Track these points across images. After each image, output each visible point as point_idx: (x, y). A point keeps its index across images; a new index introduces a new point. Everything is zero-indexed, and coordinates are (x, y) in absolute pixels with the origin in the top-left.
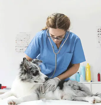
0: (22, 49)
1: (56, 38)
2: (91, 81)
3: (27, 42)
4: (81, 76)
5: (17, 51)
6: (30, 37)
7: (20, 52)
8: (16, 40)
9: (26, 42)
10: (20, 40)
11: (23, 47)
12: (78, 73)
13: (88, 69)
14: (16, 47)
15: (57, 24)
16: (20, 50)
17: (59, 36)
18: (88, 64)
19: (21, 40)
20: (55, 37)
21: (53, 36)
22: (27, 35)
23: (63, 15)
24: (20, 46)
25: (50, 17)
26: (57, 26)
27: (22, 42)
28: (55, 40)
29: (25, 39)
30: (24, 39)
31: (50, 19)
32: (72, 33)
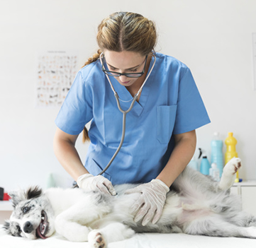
0: (56, 96)
1: (123, 74)
2: (240, 181)
3: (69, 76)
4: (213, 165)
5: (43, 101)
6: (75, 62)
7: (50, 102)
8: (39, 72)
9: (66, 77)
10: (50, 70)
11: (57, 89)
12: (205, 157)
13: (230, 148)
14: (39, 89)
15: (121, 39)
16: (51, 97)
17: (130, 69)
18: (232, 134)
19: (53, 72)
20: (120, 71)
21: (115, 68)
22: (69, 58)
23: (138, 15)
24: (50, 87)
25: (104, 23)
26: (122, 46)
27: (54, 77)
28: (121, 78)
29: (62, 70)
30: (61, 67)
31: (104, 28)
32: (167, 56)
